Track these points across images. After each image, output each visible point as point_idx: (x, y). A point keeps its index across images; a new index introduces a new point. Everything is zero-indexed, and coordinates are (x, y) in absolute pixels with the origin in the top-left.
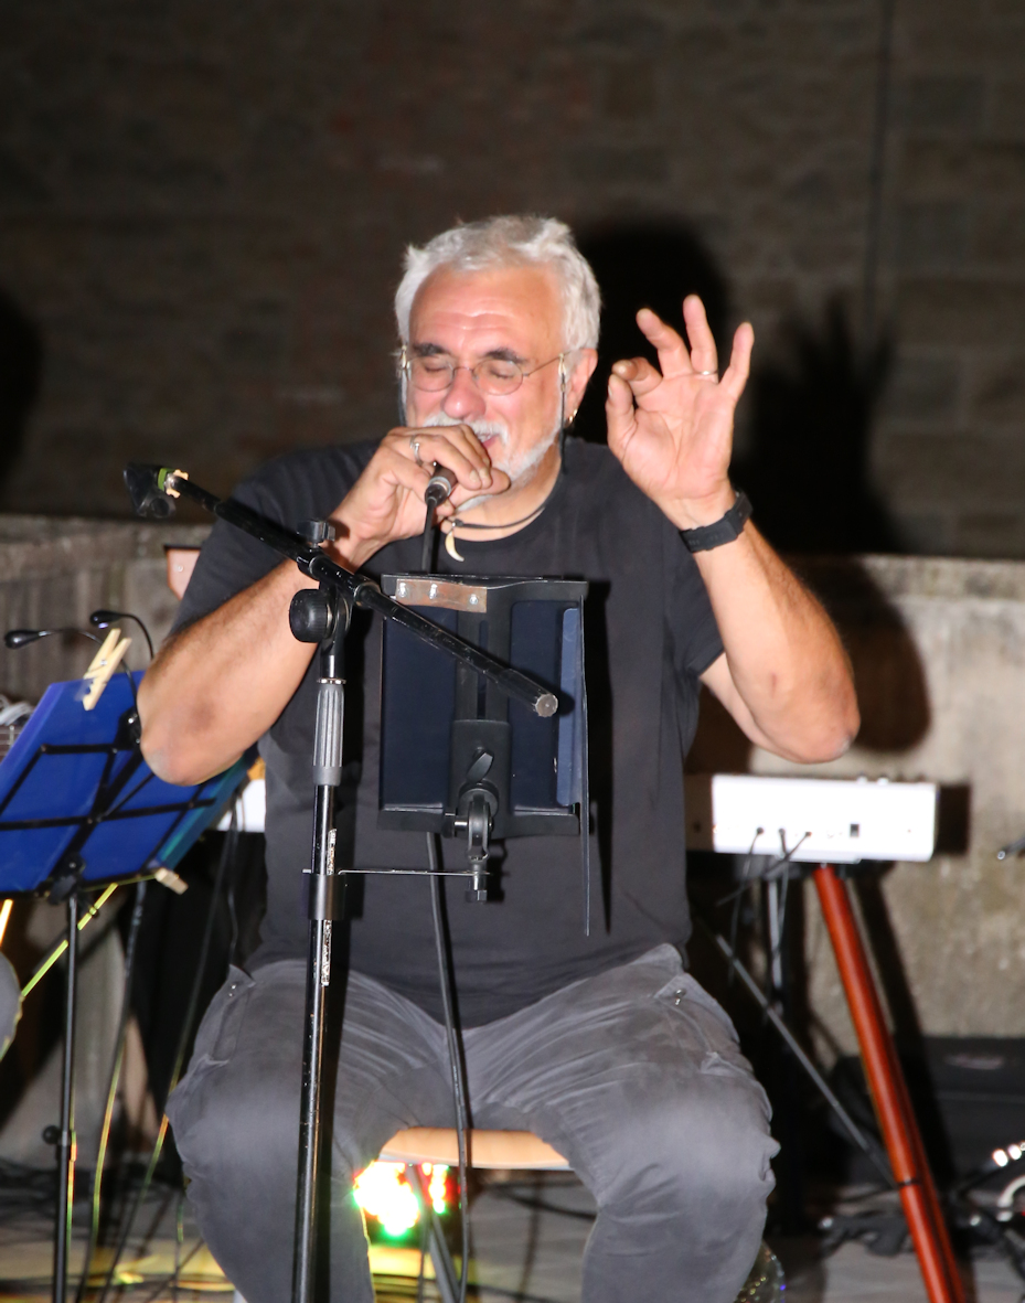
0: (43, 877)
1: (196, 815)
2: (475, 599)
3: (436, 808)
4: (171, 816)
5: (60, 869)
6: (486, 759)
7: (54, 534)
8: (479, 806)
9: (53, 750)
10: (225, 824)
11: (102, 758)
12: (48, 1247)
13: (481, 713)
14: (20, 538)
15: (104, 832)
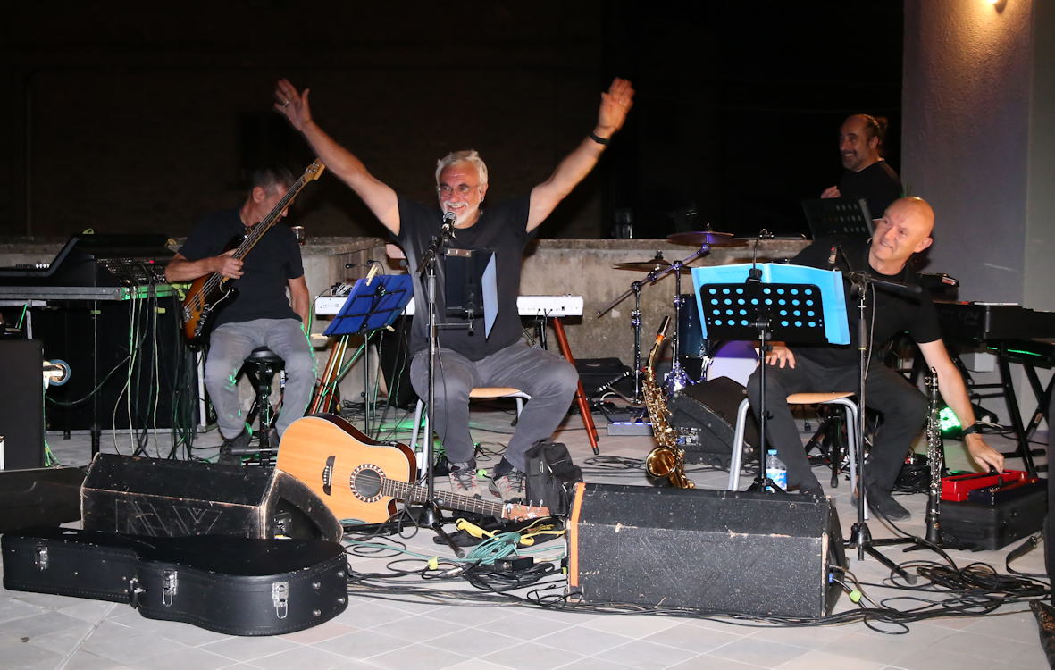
0: (358, 329)
1: (396, 312)
2: (468, 254)
3: (460, 308)
4: (390, 312)
5: (362, 327)
6: (472, 294)
7: (355, 241)
8: (471, 307)
9: (359, 296)
10: (403, 314)
11: (371, 298)
12: (363, 422)
13: (471, 282)
14: (346, 243)
15: (373, 317)
